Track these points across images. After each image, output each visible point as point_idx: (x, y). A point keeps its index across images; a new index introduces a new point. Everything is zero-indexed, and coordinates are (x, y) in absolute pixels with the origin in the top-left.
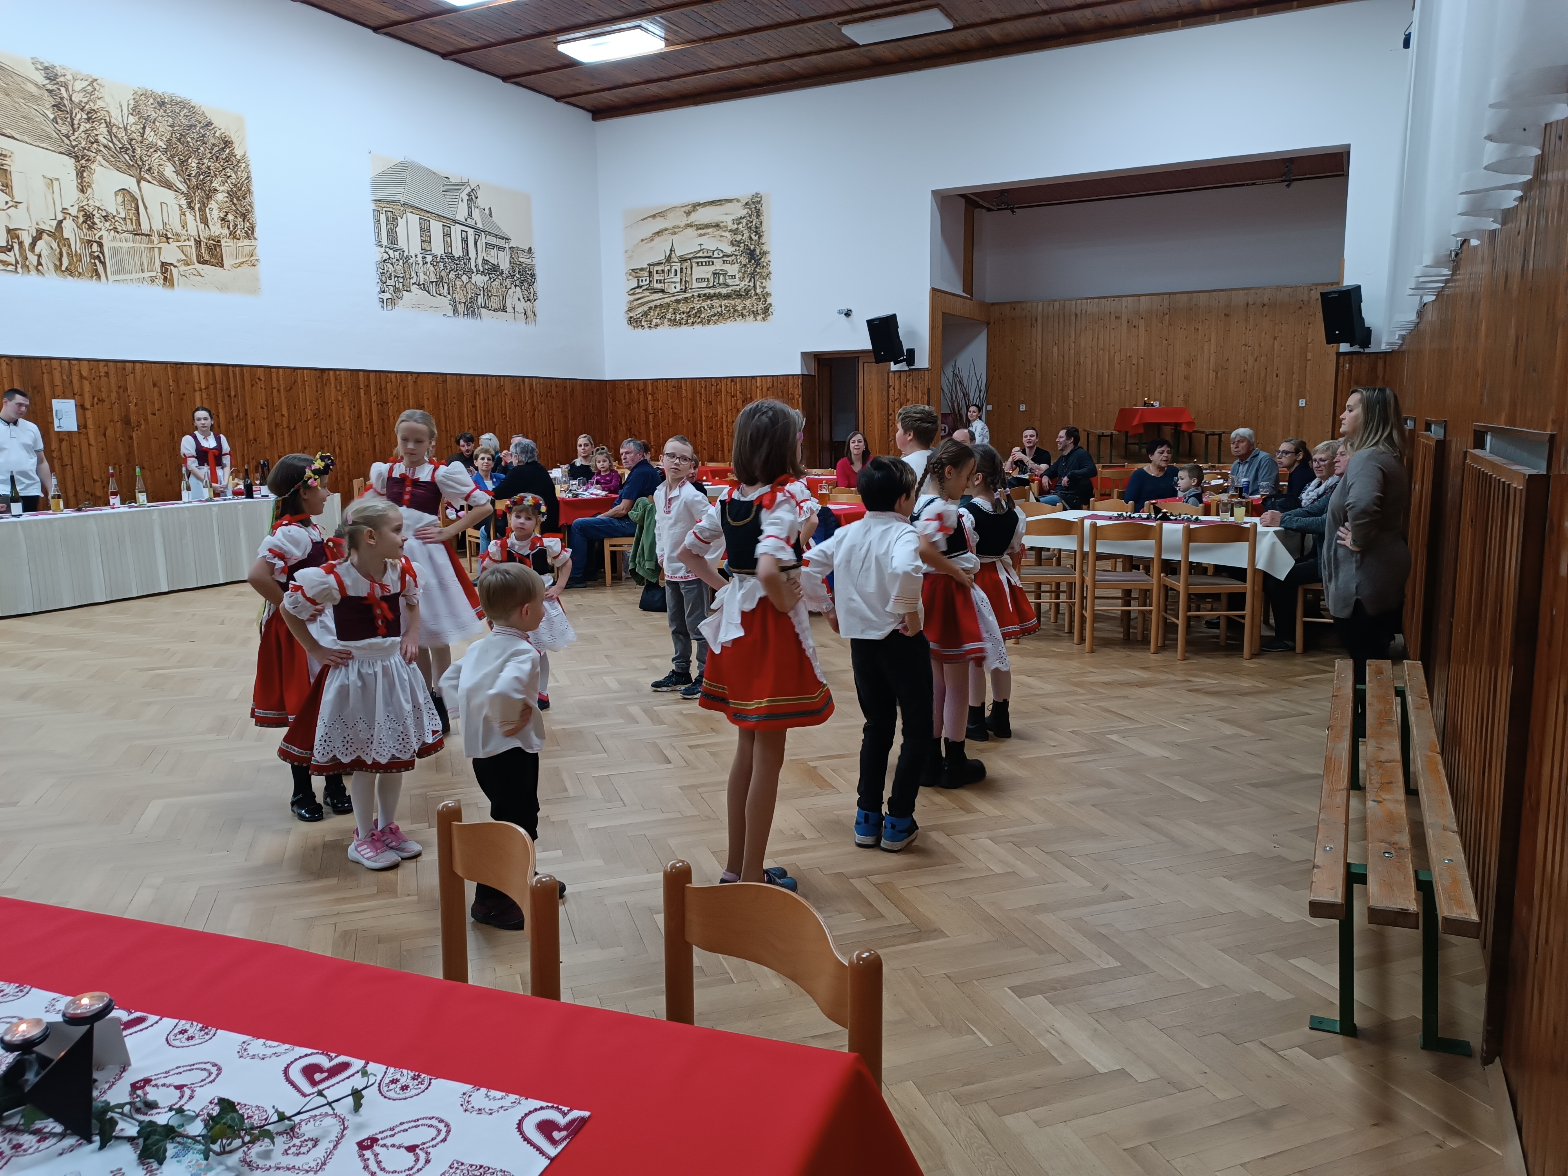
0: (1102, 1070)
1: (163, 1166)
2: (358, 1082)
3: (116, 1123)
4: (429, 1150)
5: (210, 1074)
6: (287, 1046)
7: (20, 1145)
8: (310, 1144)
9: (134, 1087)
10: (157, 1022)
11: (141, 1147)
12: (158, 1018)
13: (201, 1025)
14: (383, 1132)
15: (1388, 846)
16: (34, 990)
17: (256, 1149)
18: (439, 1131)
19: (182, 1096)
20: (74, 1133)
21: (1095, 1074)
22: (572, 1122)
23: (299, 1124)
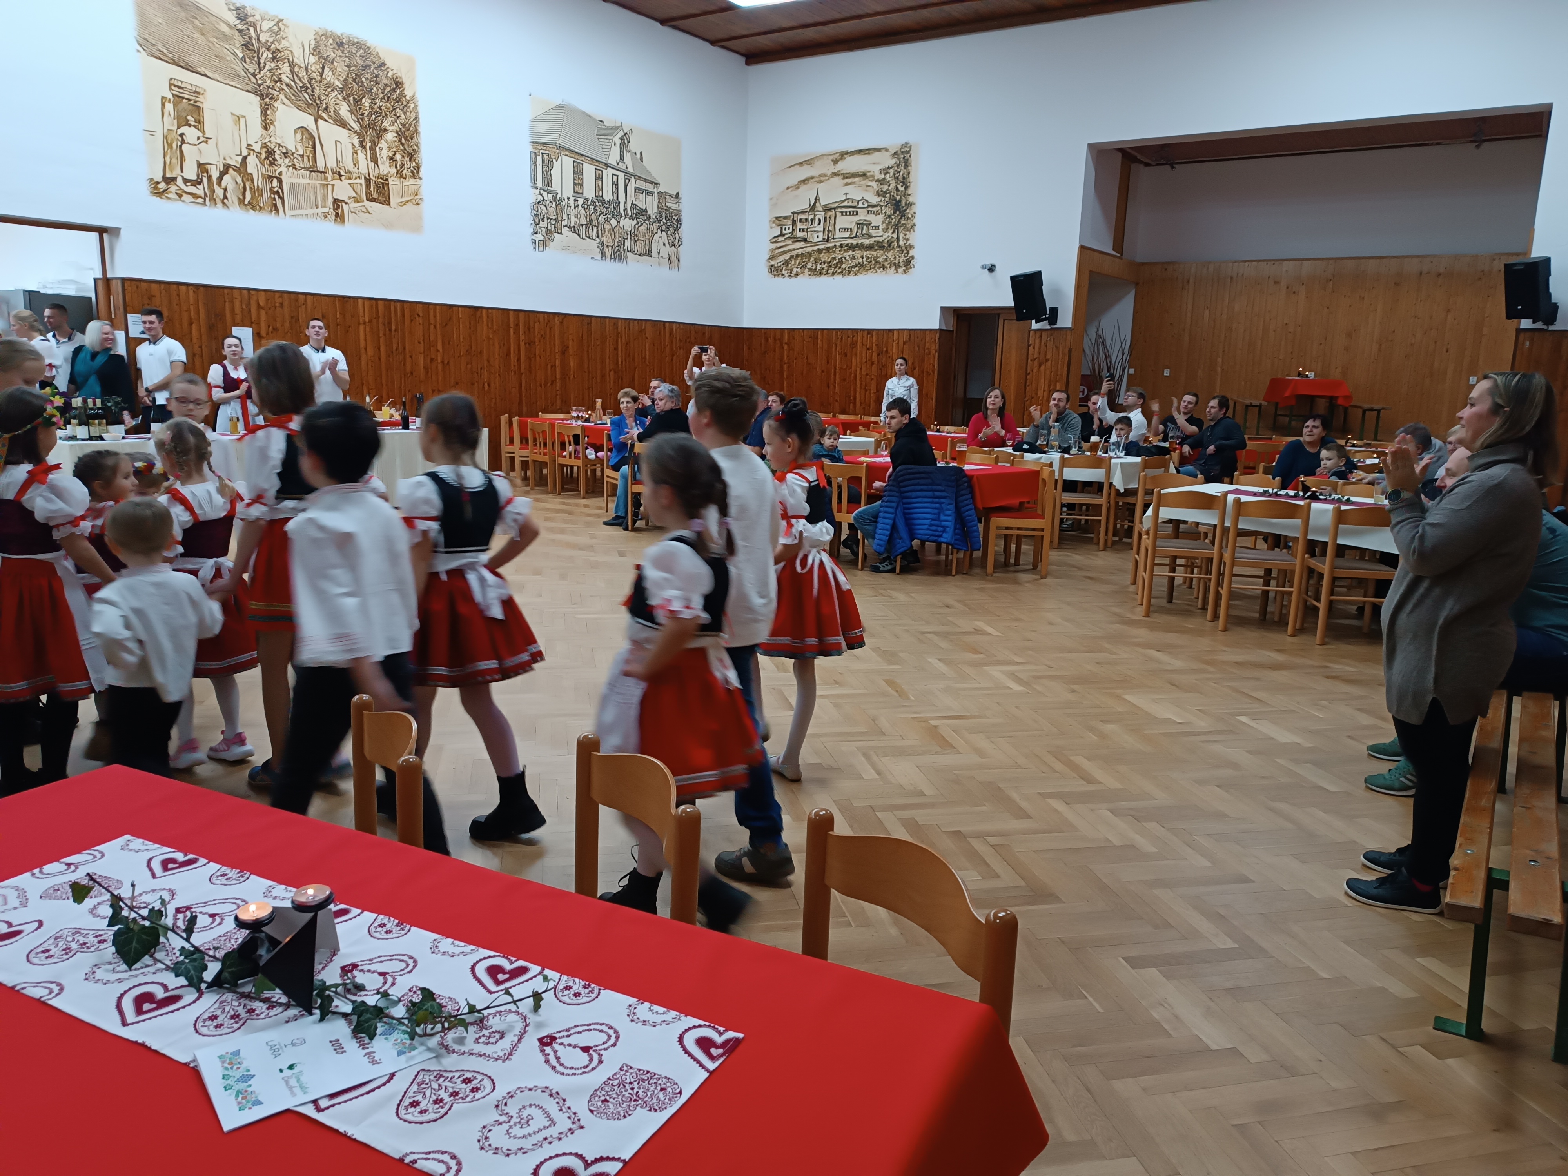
0: (1214, 1047)
1: (373, 1041)
2: (539, 985)
3: (333, 1001)
4: (602, 1052)
5: (408, 965)
6: (473, 947)
7: (253, 1010)
8: (498, 1036)
9: (346, 970)
10: (359, 915)
11: (354, 1024)
12: (359, 911)
13: (397, 921)
14: (560, 1032)
15: (1533, 853)
16: (252, 876)
17: (451, 1036)
18: (609, 1037)
19: (385, 983)
20: (299, 1005)
21: (1207, 1050)
22: (728, 1041)
23: (487, 1017)
